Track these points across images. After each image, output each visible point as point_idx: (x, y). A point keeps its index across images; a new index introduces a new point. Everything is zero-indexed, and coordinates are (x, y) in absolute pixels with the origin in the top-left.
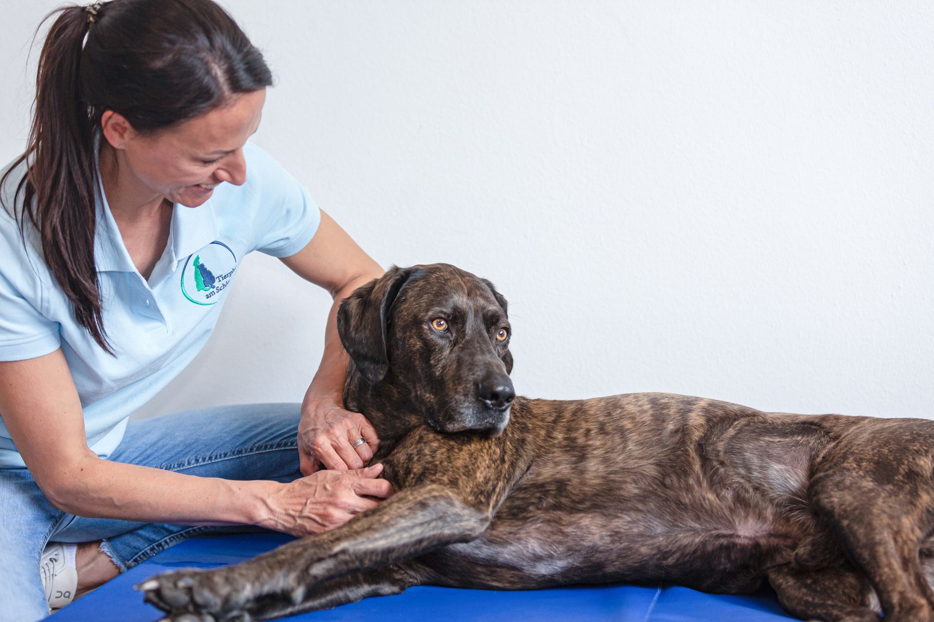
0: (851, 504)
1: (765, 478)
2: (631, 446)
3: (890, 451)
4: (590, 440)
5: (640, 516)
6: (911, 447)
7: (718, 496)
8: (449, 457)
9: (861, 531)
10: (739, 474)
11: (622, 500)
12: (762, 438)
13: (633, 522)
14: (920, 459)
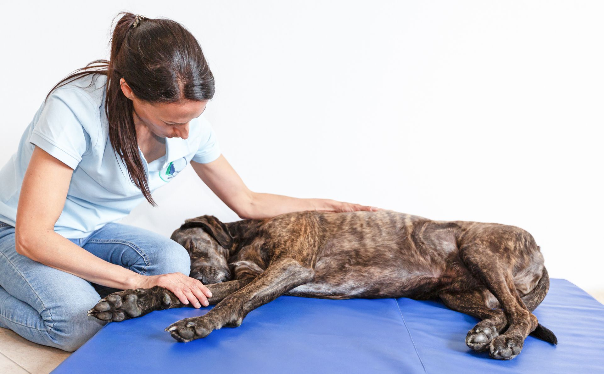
0: (486, 262)
1: (442, 249)
2: (384, 234)
3: (495, 238)
4: (364, 229)
5: (395, 269)
6: (504, 237)
7: (425, 259)
8: (292, 245)
9: (493, 276)
10: (431, 248)
11: (387, 261)
12: (436, 231)
13: (393, 271)
14: (509, 242)
